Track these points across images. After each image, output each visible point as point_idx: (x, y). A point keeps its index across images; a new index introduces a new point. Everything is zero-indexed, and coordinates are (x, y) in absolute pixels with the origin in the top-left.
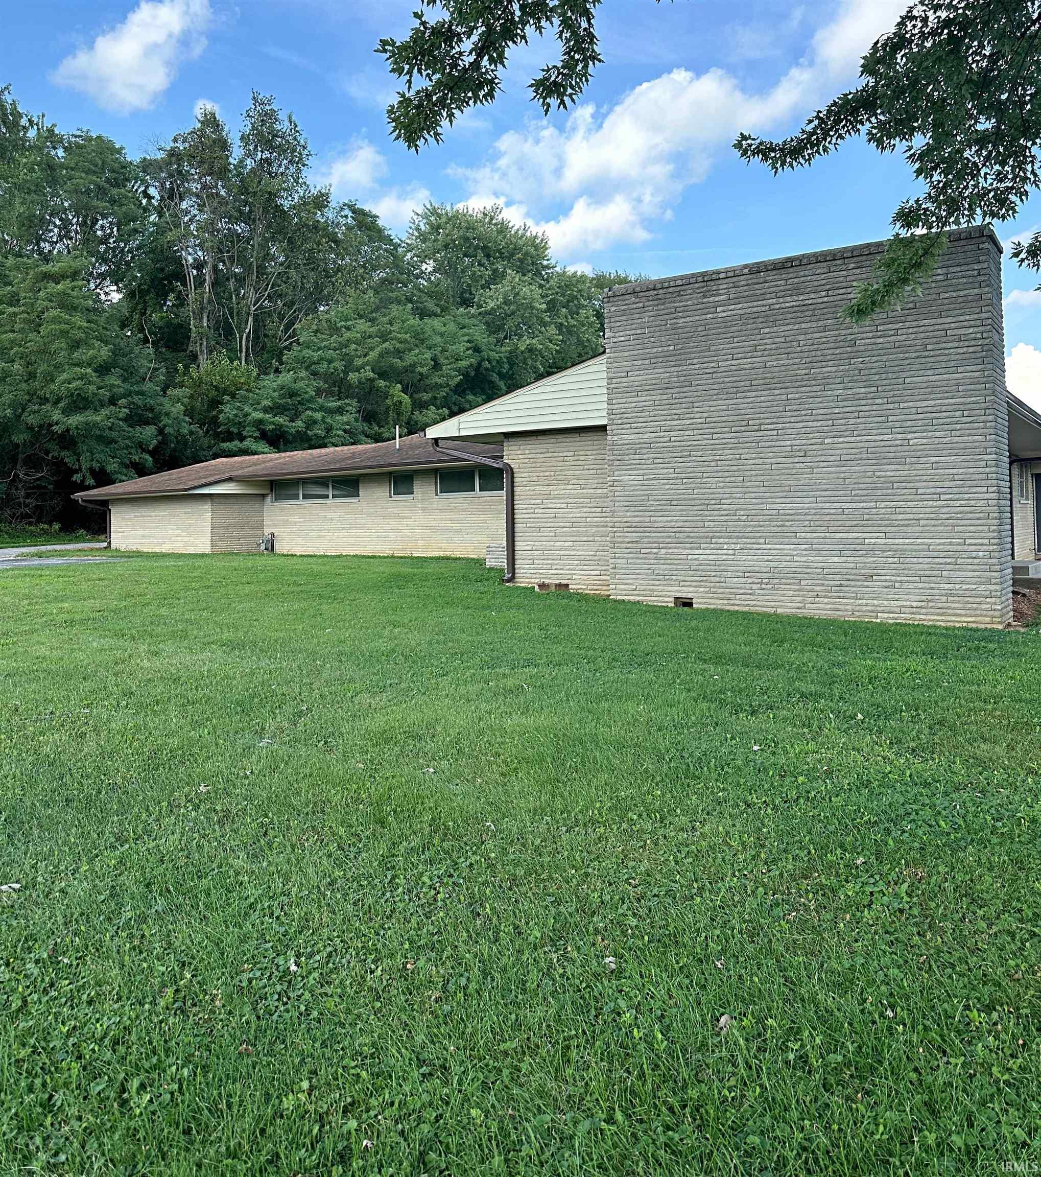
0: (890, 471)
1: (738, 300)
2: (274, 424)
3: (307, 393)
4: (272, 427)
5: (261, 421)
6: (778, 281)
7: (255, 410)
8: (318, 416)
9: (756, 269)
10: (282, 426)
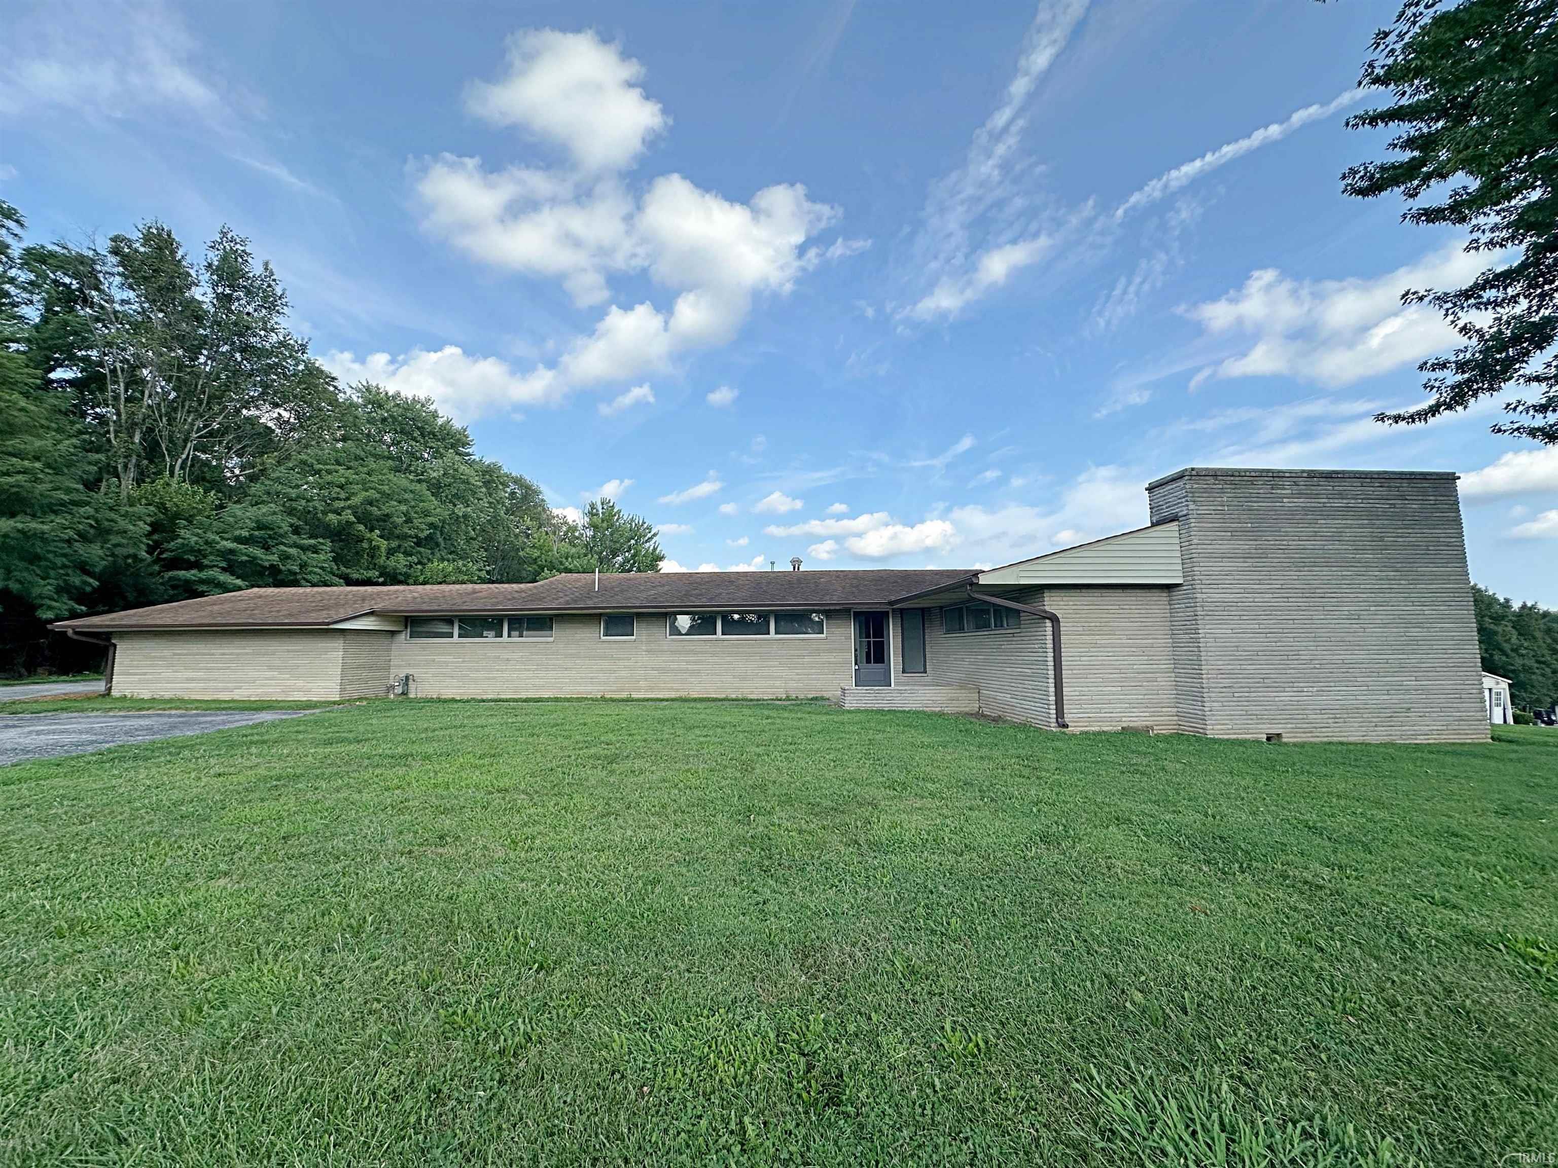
0: (1415, 632)
1: (1300, 495)
2: (248, 556)
3: (280, 528)
4: (245, 558)
5: (232, 551)
6: (1327, 487)
7: (222, 538)
8: (293, 551)
9: (1312, 475)
10: (255, 558)
